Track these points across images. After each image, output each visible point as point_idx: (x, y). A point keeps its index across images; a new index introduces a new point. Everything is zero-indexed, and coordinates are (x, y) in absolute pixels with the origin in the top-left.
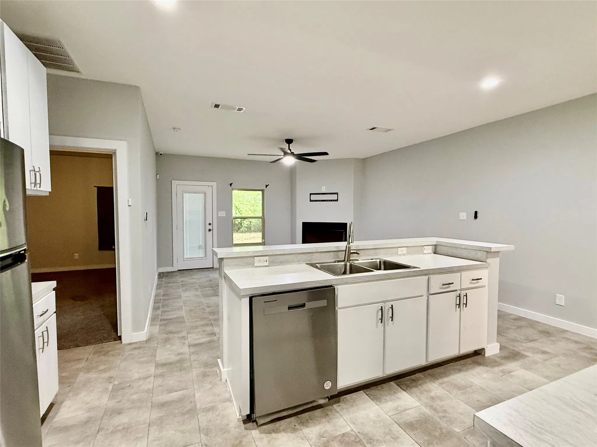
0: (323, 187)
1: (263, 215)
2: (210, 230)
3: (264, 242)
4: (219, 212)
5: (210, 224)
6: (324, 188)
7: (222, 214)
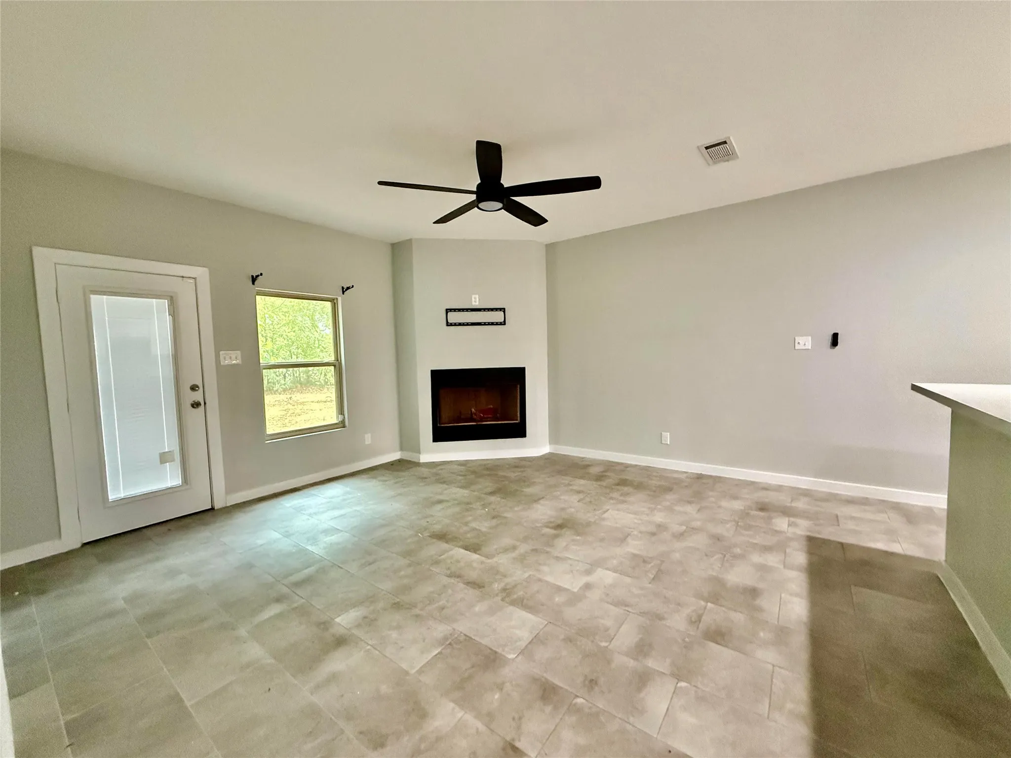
0: (473, 296)
1: (338, 358)
2: (196, 405)
3: (343, 422)
4: (221, 353)
5: (194, 388)
6: (475, 298)
7: (232, 358)
